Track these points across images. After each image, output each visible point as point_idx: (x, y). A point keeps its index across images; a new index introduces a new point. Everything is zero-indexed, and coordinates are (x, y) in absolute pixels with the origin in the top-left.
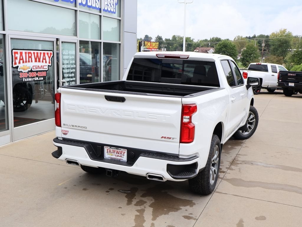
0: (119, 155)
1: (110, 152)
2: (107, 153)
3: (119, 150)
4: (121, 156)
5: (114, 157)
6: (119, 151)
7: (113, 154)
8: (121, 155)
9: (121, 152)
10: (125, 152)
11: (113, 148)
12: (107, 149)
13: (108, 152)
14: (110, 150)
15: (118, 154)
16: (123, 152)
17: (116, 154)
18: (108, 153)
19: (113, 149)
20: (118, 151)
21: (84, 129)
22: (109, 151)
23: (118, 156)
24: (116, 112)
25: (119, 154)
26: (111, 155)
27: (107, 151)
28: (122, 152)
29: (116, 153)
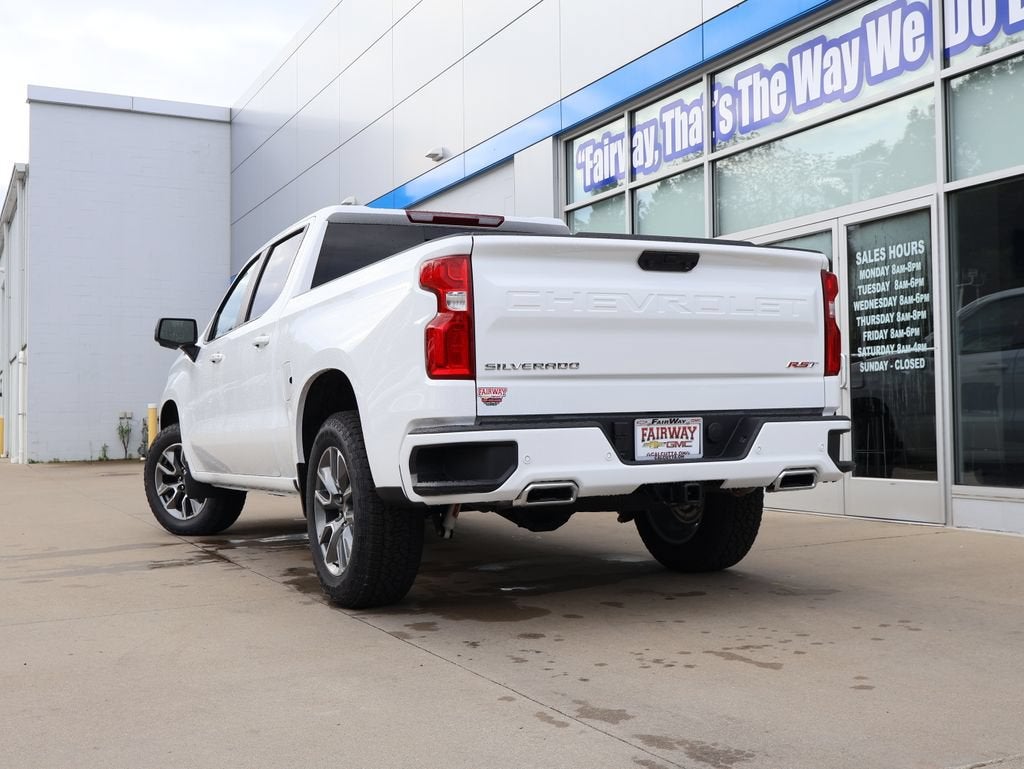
0: (679, 440)
1: (651, 438)
2: (643, 440)
3: (677, 426)
4: (683, 444)
5: (663, 450)
6: (679, 429)
7: (660, 441)
8: (684, 439)
9: (684, 428)
10: (695, 428)
11: (661, 420)
12: (643, 429)
13: (646, 438)
14: (651, 430)
15: (675, 440)
16: (689, 428)
17: (669, 439)
18: (646, 442)
19: (660, 426)
20: (674, 429)
21: (568, 371)
22: (647, 432)
23: (675, 445)
24: (676, 301)
25: (677, 437)
26: (653, 446)
27: (644, 435)
28: (688, 431)
29: (668, 436)
